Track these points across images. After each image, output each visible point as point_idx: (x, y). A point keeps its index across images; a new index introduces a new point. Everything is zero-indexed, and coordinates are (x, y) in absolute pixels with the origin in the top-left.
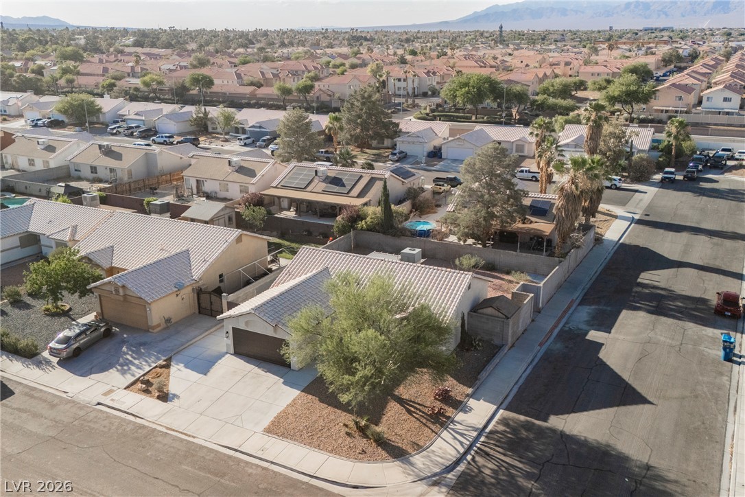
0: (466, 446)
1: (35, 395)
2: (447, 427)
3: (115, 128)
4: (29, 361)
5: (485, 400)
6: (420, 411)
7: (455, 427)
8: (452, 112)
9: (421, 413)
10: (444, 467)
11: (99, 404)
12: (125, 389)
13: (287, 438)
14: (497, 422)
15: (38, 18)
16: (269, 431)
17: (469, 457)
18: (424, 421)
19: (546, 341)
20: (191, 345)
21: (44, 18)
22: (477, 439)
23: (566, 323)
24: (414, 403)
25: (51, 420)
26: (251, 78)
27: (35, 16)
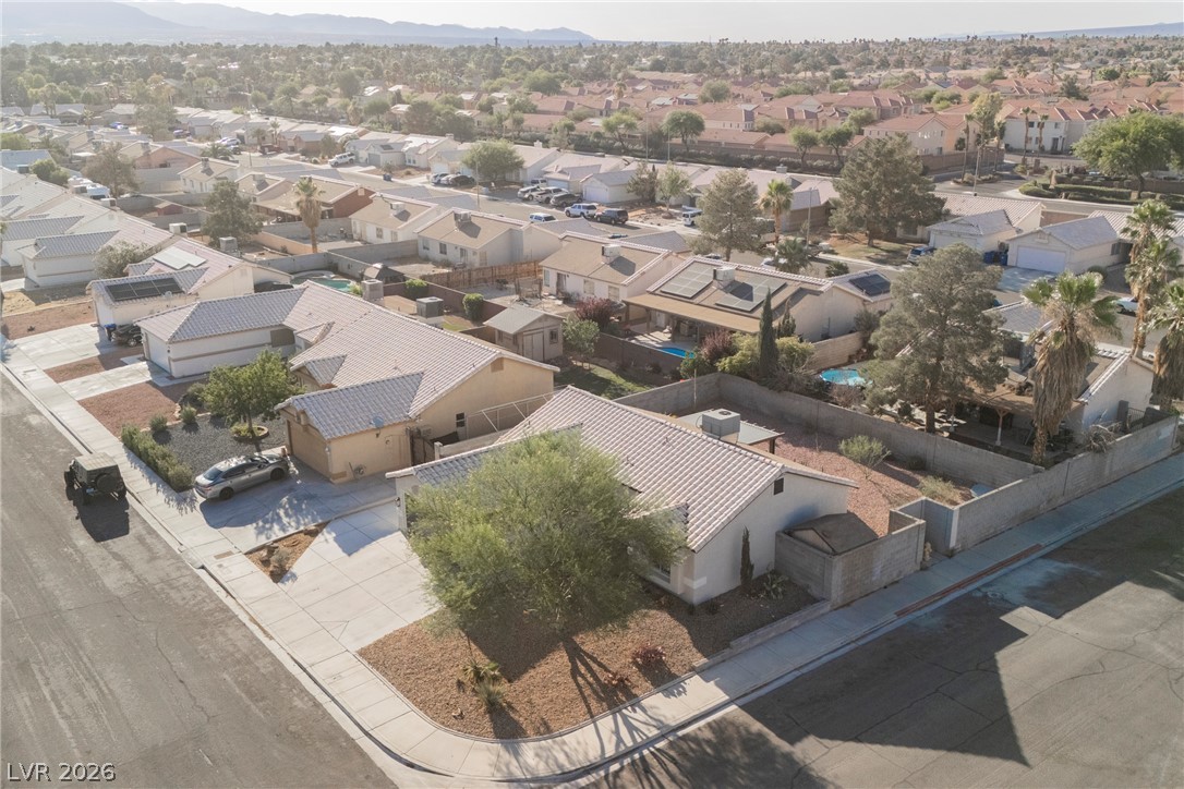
0: (622, 748)
1: (148, 541)
2: (620, 711)
3: (527, 191)
4: (174, 496)
5: (717, 684)
6: (594, 675)
7: (632, 714)
8: (1096, 185)
9: (591, 680)
10: (559, 772)
11: (203, 567)
12: (248, 554)
13: (378, 669)
14: (709, 724)
15: (553, 31)
16: (363, 653)
17: (615, 767)
18: (588, 692)
19: (920, 609)
20: (367, 509)
21: (563, 31)
22: (651, 742)
23: (987, 585)
24: (595, 660)
25: (137, 576)
26: (768, 120)
27: (550, 28)
